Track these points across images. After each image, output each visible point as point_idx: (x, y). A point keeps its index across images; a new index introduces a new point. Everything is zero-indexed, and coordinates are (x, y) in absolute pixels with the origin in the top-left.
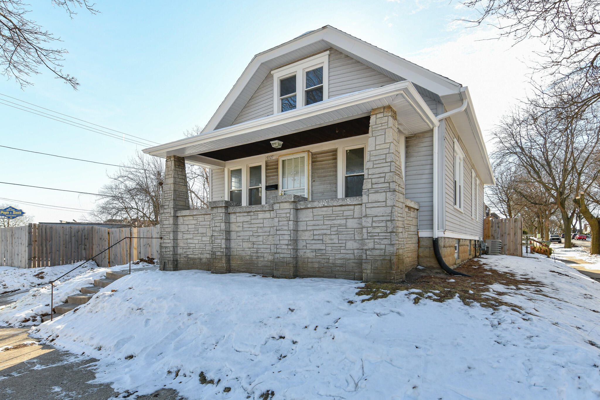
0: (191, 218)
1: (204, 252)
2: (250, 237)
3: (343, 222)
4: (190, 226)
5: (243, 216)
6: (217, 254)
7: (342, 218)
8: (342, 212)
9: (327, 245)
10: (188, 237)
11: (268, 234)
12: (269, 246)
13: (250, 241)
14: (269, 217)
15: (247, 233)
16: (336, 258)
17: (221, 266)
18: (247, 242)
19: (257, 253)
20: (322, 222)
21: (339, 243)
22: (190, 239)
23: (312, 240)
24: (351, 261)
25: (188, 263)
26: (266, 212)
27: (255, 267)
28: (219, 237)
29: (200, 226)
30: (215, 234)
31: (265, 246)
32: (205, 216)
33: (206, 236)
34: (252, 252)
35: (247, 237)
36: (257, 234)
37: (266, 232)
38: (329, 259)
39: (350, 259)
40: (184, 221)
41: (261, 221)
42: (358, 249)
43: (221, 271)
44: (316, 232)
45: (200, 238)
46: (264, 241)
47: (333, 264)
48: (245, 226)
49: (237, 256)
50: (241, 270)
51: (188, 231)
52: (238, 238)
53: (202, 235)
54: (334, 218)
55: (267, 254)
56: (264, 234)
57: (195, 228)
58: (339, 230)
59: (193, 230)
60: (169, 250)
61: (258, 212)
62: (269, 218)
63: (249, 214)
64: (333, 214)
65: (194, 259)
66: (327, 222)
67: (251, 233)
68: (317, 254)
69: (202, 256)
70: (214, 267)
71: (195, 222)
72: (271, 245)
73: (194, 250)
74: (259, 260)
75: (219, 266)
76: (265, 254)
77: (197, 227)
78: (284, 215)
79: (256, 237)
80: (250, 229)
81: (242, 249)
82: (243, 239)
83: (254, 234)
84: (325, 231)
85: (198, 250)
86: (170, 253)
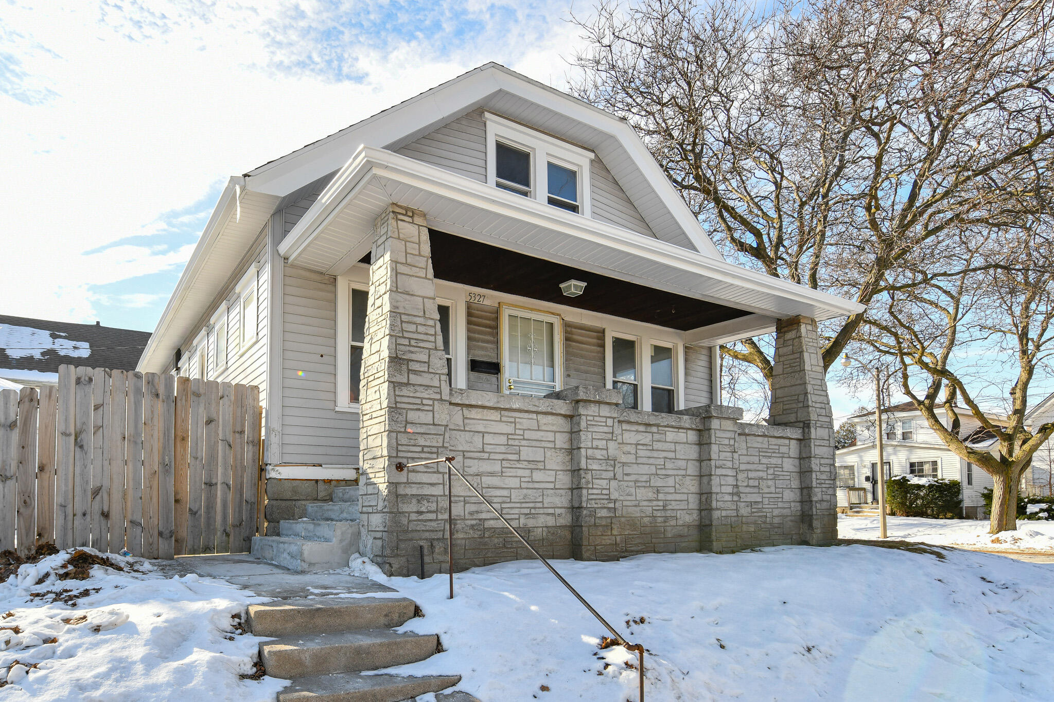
0: (495, 415)
1: (538, 511)
2: (652, 477)
3: (779, 461)
4: (488, 439)
5: (637, 431)
6: (599, 515)
7: (778, 455)
8: (777, 447)
9: (764, 495)
10: (481, 470)
11: (683, 472)
12: (684, 497)
13: (650, 486)
14: (685, 440)
15: (645, 469)
16: (774, 514)
17: (609, 542)
18: (644, 487)
19: (664, 508)
20: (756, 459)
21: (776, 493)
22: (492, 474)
23: (746, 486)
24: (789, 518)
25: (485, 544)
26: (680, 430)
27: (661, 541)
28: (605, 475)
29: (524, 443)
30: (595, 467)
31: (678, 497)
32: (540, 417)
33: (544, 469)
34: (654, 508)
35: (645, 478)
36: (663, 472)
37: (680, 469)
38: (766, 516)
39: (787, 516)
40: (466, 421)
41: (672, 446)
42: (794, 502)
43: (609, 554)
44: (751, 475)
45: (527, 472)
46: (677, 486)
47: (770, 524)
48: (641, 453)
49: (623, 519)
50: (632, 549)
51: (483, 451)
52: (626, 478)
53: (533, 467)
54: (770, 454)
55: (680, 511)
56: (675, 472)
57: (508, 445)
58: (776, 473)
59: (503, 449)
60: (433, 507)
61: (666, 429)
62: (684, 443)
63: (649, 429)
64: (769, 449)
65: (504, 532)
66: (764, 460)
67: (653, 470)
68: (753, 510)
69: (531, 523)
70: (593, 548)
71: (509, 429)
72: (688, 493)
73: (504, 505)
74: (667, 524)
75: (603, 542)
76: (678, 512)
77: (516, 443)
78: (726, 442)
79: (662, 477)
80: (651, 461)
81: (634, 503)
82: (636, 482)
83: (659, 472)
84: (761, 474)
85: (518, 505)
86: (440, 517)
